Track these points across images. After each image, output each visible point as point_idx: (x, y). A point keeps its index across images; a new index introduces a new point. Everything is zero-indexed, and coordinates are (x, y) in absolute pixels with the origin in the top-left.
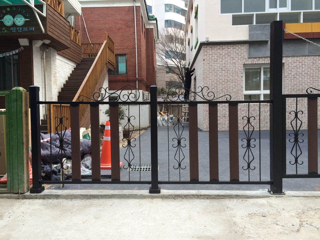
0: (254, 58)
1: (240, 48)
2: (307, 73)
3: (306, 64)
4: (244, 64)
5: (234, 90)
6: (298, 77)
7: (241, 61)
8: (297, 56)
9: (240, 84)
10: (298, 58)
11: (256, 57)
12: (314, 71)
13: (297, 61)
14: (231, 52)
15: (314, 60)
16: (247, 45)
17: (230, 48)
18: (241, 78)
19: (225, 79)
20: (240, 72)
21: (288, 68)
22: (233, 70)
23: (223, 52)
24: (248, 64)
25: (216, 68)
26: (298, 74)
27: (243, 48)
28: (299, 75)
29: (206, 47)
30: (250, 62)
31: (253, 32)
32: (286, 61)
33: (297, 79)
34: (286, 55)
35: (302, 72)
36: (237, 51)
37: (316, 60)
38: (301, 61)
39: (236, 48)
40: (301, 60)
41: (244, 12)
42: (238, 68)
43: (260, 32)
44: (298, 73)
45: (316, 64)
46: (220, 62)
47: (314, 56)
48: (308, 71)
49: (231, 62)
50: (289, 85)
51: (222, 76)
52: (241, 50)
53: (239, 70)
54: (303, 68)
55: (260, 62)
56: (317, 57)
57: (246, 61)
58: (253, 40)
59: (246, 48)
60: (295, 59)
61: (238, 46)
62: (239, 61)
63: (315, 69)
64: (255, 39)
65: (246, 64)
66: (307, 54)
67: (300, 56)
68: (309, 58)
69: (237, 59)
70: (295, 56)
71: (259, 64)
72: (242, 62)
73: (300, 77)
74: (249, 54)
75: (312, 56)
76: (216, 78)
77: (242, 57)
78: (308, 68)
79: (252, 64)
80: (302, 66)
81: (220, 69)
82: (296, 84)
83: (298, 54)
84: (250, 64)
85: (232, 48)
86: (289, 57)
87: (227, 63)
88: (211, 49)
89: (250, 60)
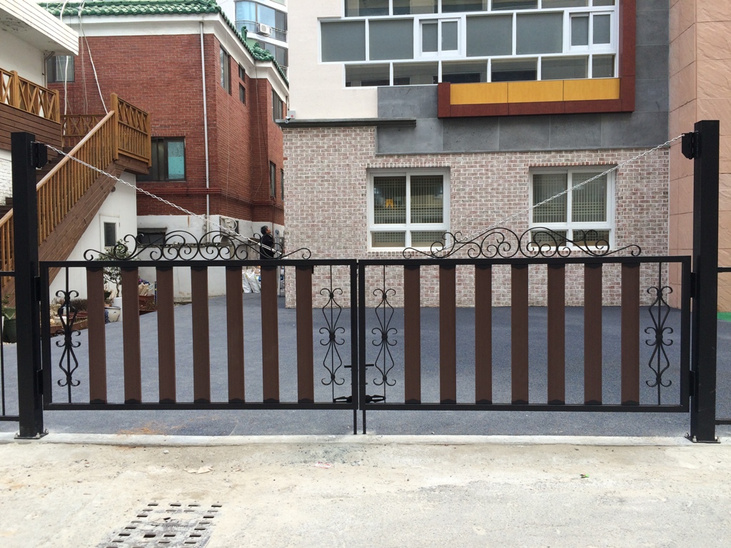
0: (387, 156)
1: (358, 135)
2: (498, 189)
3: (495, 169)
4: (368, 169)
5: (348, 223)
6: (478, 196)
7: (361, 162)
8: (476, 153)
9: (359, 210)
10: (479, 158)
11: (392, 153)
12: (511, 185)
13: (476, 162)
14: (340, 143)
15: (512, 161)
16: (372, 130)
17: (339, 135)
18: (361, 197)
19: (328, 199)
20: (359, 184)
21: (458, 178)
22: (345, 180)
23: (324, 143)
24: (376, 168)
25: (310, 175)
26: (478, 191)
27: (365, 134)
28: (479, 193)
29: (289, 132)
30: (379, 163)
31: (386, 102)
32: (454, 163)
33: (477, 201)
34: (452, 152)
35: (487, 185)
36: (353, 142)
37: (515, 161)
38: (484, 164)
39: (351, 135)
40: (484, 161)
41: (371, 59)
42: (356, 177)
43: (400, 102)
44: (478, 188)
45: (516, 169)
46: (318, 162)
47: (511, 152)
48: (499, 185)
49: (342, 163)
50: (460, 212)
51: (323, 192)
52: (362, 138)
53: (358, 180)
54: (488, 178)
55: (400, 165)
56: (518, 155)
57: (372, 162)
58: (384, 118)
59: (371, 134)
60: (473, 158)
61: (355, 131)
62: (358, 161)
63: (513, 179)
64: (390, 117)
65: (372, 168)
66: (497, 148)
67: (481, 153)
68: (502, 158)
69: (352, 157)
70: (471, 153)
71: (399, 168)
72: (363, 164)
73: (481, 197)
74: (379, 147)
75: (508, 152)
76: (310, 196)
77: (363, 154)
78: (500, 178)
79: (384, 168)
80: (487, 174)
81: (318, 177)
82: (475, 212)
83: (479, 149)
84: (380, 168)
85: (342, 134)
86: (460, 154)
87: (333, 166)
88: (300, 136)
89: (380, 160)
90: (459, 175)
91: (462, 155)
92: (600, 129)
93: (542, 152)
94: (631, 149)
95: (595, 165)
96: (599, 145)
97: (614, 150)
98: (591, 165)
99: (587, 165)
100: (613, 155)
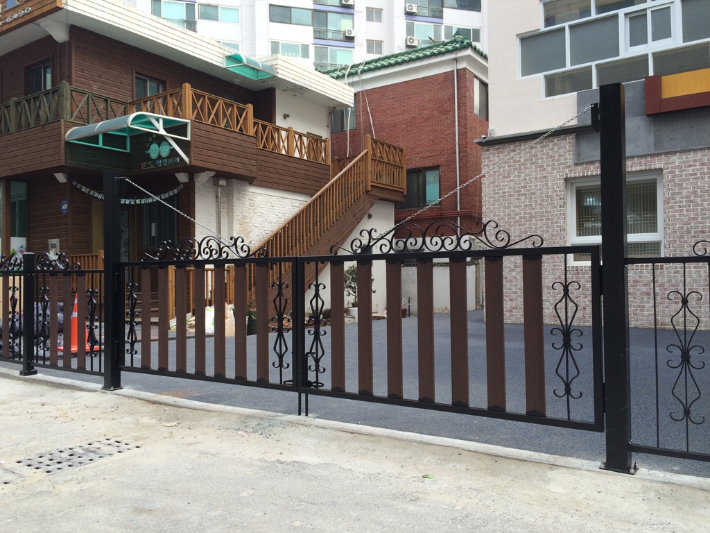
0: (587, 163)
1: (556, 144)
4: (566, 180)
7: (558, 172)
8: (695, 150)
9: (557, 222)
10: (699, 155)
11: (594, 160)
13: (695, 161)
14: (537, 156)
16: (571, 137)
17: (536, 148)
19: (525, 213)
20: (557, 195)
21: (673, 181)
22: (542, 193)
23: (520, 157)
24: (575, 178)
25: (507, 190)
27: (563, 143)
28: (701, 196)
29: (487, 150)
30: (579, 172)
31: (586, 107)
32: (667, 164)
33: (697, 205)
34: (664, 151)
36: (550, 152)
38: (706, 161)
39: (548, 146)
41: (571, 65)
42: (553, 188)
44: (699, 190)
46: (515, 177)
49: (539, 176)
51: (520, 206)
52: (560, 148)
53: (556, 191)
57: (571, 172)
59: (570, 143)
61: (552, 141)
62: (555, 171)
65: (571, 178)
69: (550, 168)
70: (689, 151)
72: (561, 174)
74: (578, 155)
76: (507, 211)
77: (561, 164)
79: (584, 176)
81: (515, 192)
82: (694, 219)
84: (579, 177)
85: (539, 146)
87: (530, 179)
88: (498, 153)
89: (579, 168)
90: (673, 177)
91: (677, 154)
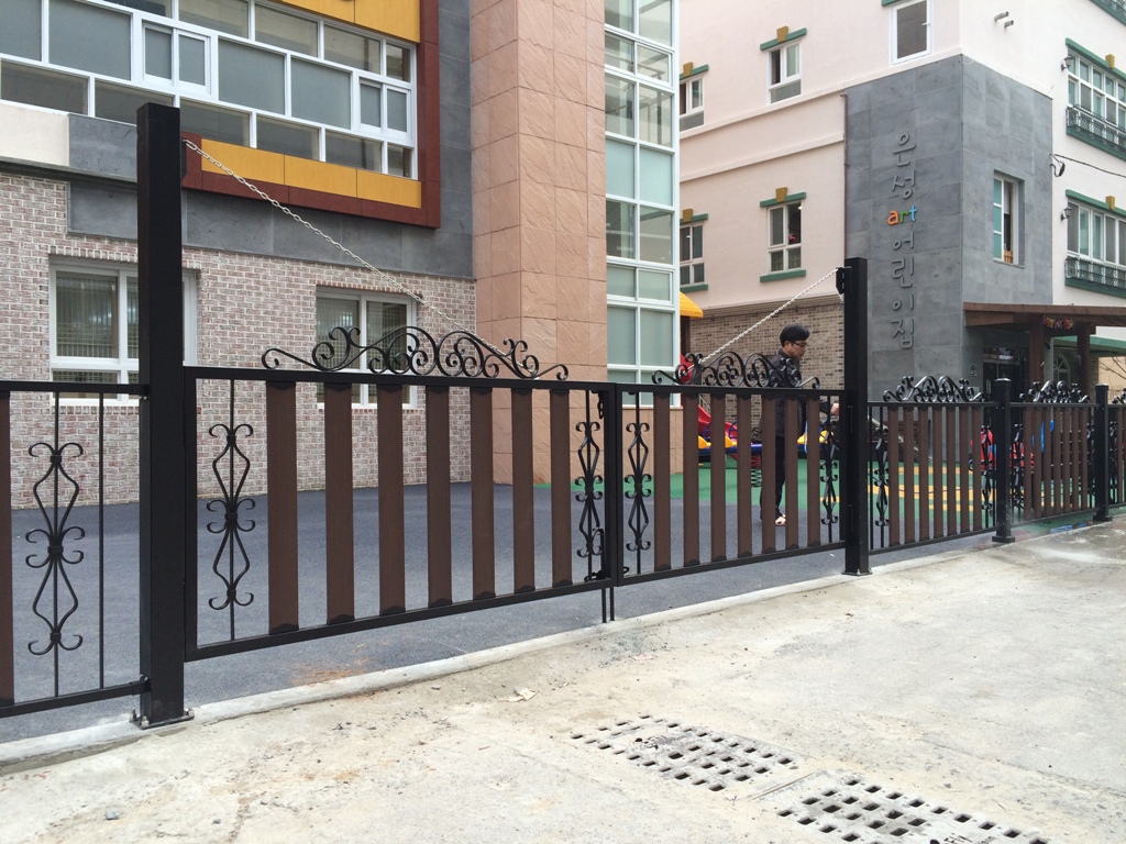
1: (34, 191)
2: (274, 313)
3: (269, 282)
4: (52, 257)
5: (11, 350)
6: (245, 321)
7: (37, 241)
8: (241, 254)
9: (35, 329)
10: (246, 262)
11: (100, 233)
12: (293, 309)
13: (241, 268)
15: (293, 274)
16: (61, 186)
18: (38, 305)
20: (35, 281)
21: (214, 290)
24: (68, 256)
27: (45, 192)
28: (247, 317)
30: (74, 248)
32: (207, 265)
33: (243, 328)
34: (203, 246)
35: (258, 306)
36: (22, 203)
37: (298, 274)
38: (253, 272)
39: (17, 190)
40: (253, 267)
42: (28, 267)
43: (113, 149)
44: (245, 309)
45: (298, 286)
47: (292, 260)
48: (275, 307)
50: (217, 345)
53: (32, 273)
54: (259, 294)
55: (115, 257)
56: (302, 266)
57: (61, 245)
58: (85, 170)
59: (59, 195)
60: (236, 260)
62: (32, 238)
63: (295, 301)
64: (93, 168)
65: (61, 256)
66: (271, 250)
67: (249, 255)
68: (279, 266)
69: (21, 231)
70: (234, 253)
71: (111, 261)
73: (250, 323)
74: (73, 219)
75: (288, 259)
77: (42, 227)
78: (277, 296)
79: (83, 258)
80: (257, 289)
82: (240, 346)
83: (244, 248)
84: (76, 257)
86: (215, 251)
89: (75, 242)
90: (215, 284)
91: (220, 255)
92: (401, 244)
93: (333, 265)
94: (436, 277)
95: (397, 293)
96: (400, 267)
97: (418, 275)
98: (393, 293)
99: (388, 292)
100: (416, 282)
